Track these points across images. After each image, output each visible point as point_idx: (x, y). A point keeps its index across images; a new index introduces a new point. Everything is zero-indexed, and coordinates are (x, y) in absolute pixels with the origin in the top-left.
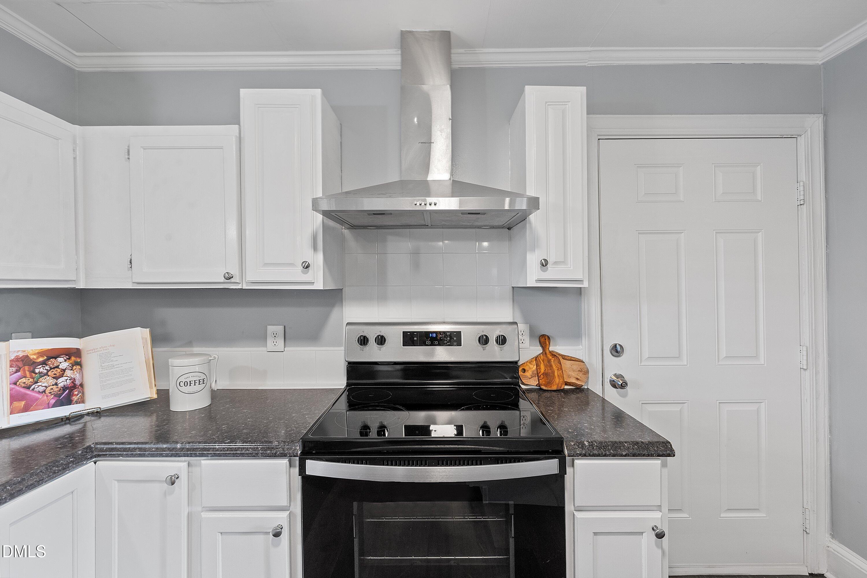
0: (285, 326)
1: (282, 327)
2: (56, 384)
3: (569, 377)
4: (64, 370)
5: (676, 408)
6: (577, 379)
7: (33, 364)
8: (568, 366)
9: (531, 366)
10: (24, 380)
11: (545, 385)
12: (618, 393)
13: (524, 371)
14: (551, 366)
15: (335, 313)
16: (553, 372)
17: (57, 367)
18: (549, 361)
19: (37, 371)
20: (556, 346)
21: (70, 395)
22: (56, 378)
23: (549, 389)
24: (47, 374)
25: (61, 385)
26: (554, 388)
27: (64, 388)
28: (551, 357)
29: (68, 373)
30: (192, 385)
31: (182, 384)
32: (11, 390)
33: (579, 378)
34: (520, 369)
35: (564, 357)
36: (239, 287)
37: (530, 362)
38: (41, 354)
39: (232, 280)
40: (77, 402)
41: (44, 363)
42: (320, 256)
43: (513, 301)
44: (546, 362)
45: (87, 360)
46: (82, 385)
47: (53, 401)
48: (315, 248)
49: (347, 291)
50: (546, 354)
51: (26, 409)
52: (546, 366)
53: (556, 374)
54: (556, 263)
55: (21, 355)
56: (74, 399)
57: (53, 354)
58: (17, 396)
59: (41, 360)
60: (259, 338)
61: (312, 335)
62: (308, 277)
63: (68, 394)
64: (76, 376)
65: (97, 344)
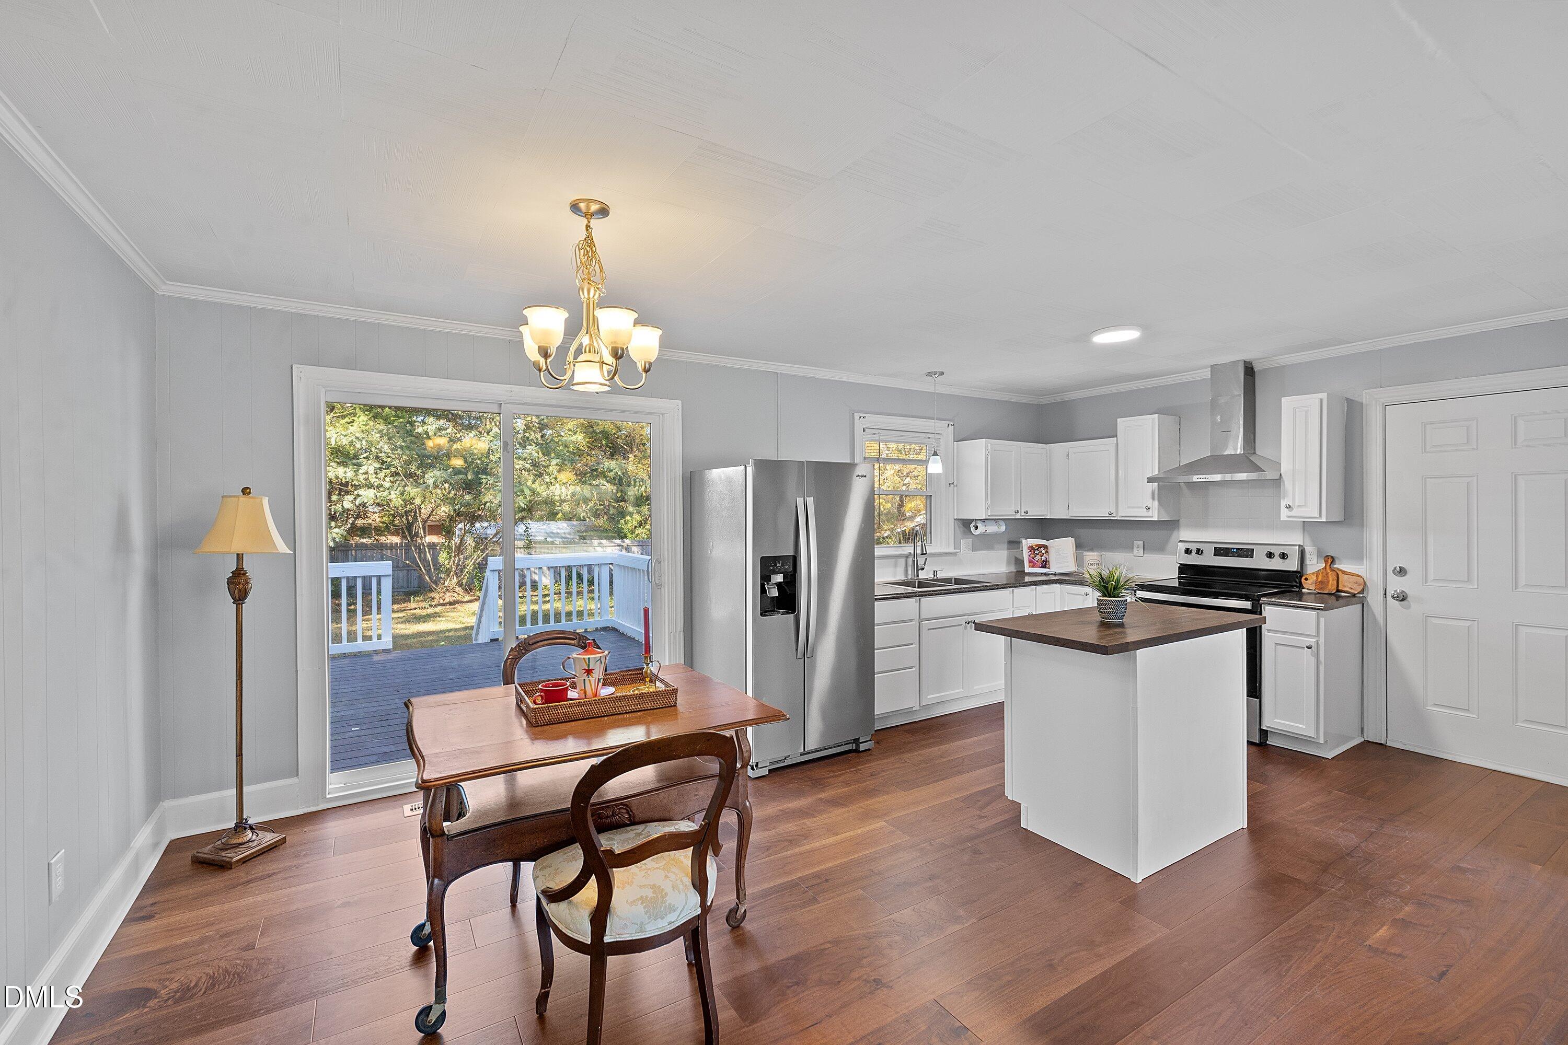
1: (1143, 542)
2: (1041, 559)
3: (1344, 586)
4: (1043, 554)
5: (1468, 624)
6: (1351, 588)
7: (1035, 550)
8: (1345, 579)
9: (1313, 577)
10: (1031, 555)
11: (1319, 590)
12: (1400, 604)
13: (1306, 579)
14: (1328, 577)
15: (1175, 533)
16: (1328, 582)
17: (1040, 552)
18: (1327, 574)
19: (1034, 552)
20: (1340, 564)
22: (1041, 556)
23: (1321, 592)
24: (1037, 554)
25: (1043, 559)
26: (1326, 592)
27: (1043, 561)
28: (1329, 571)
29: (1044, 555)
30: (1094, 565)
31: (1090, 564)
32: (1028, 558)
33: (1353, 587)
34: (1303, 578)
35: (1344, 572)
36: (1116, 519)
37: (1313, 574)
38: (1035, 545)
39: (1113, 515)
40: (1047, 568)
41: (1037, 549)
42: (1156, 503)
43: (1304, 530)
44: (1324, 574)
45: (1051, 550)
46: (1049, 562)
47: (1039, 566)
48: (1153, 499)
49: (1182, 521)
50: (1326, 568)
51: (1033, 567)
52: (1323, 577)
53: (1330, 583)
54: (1299, 506)
55: (1031, 545)
56: (1047, 566)
57: (1040, 546)
58: (1030, 562)
59: (1036, 548)
60: (1131, 548)
61: (1160, 548)
62: (1149, 514)
63: (1045, 564)
64: (1047, 557)
65: (1054, 544)
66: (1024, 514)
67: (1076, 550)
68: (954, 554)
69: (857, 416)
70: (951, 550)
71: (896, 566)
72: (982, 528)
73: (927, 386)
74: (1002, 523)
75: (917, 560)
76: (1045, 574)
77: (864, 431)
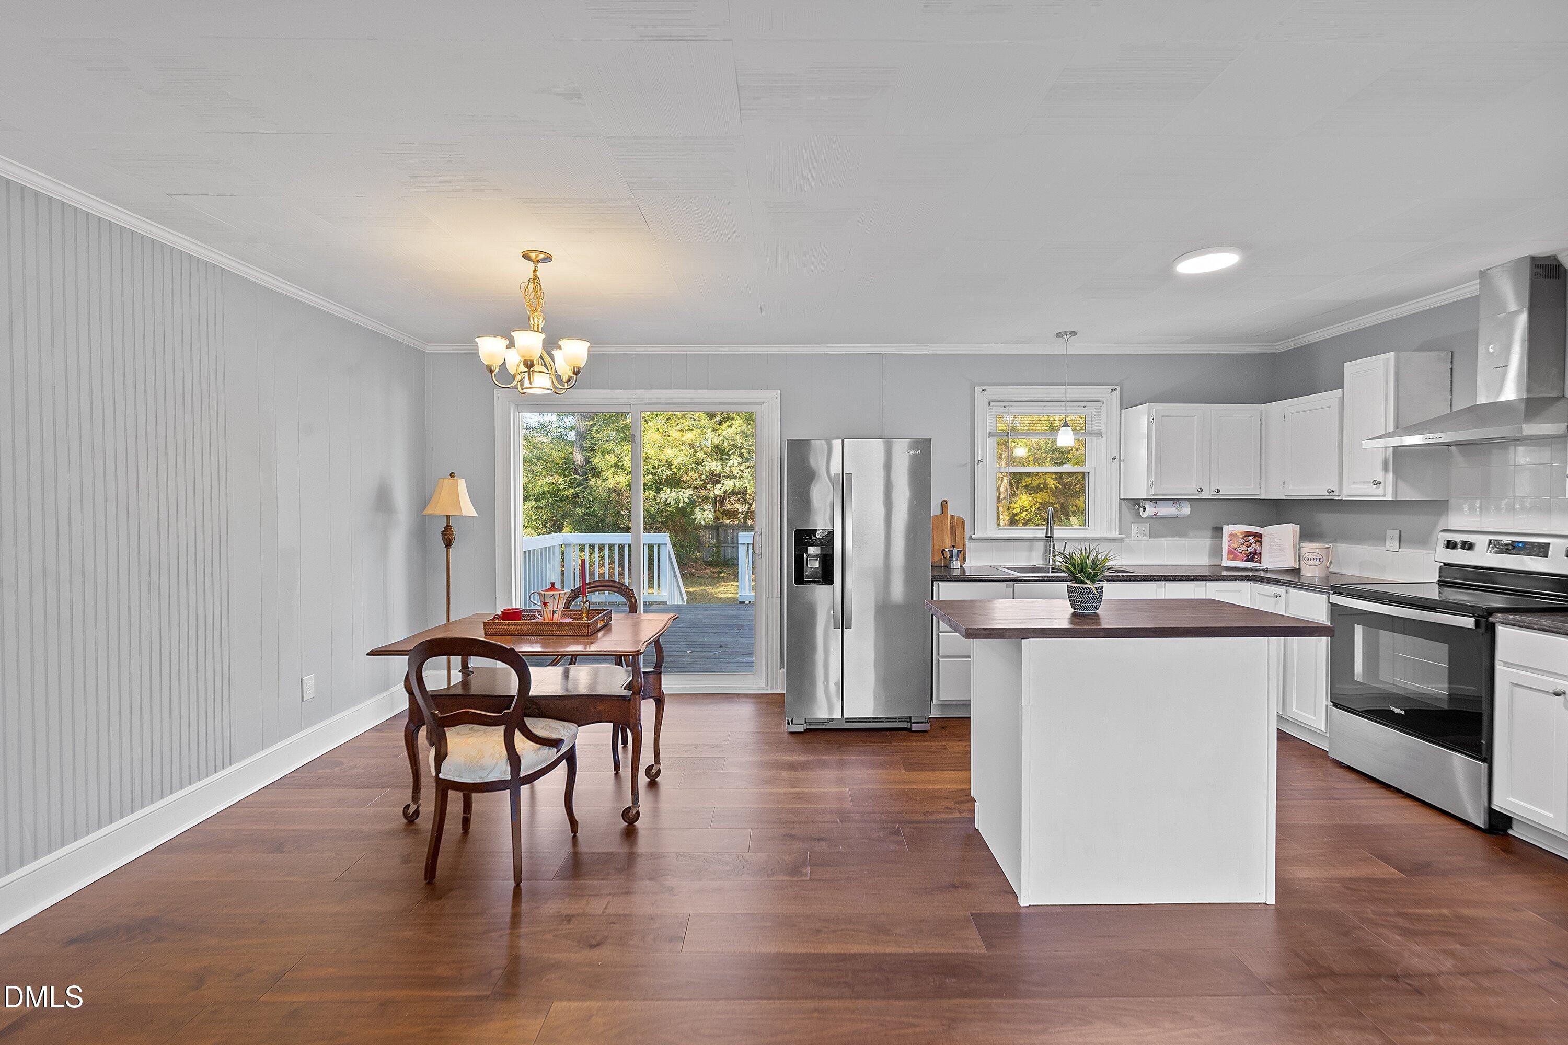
0: (1400, 532)
1: (1398, 532)
2: (1247, 550)
4: (1251, 544)
7: (1238, 538)
10: (1233, 545)
15: (1442, 521)
17: (1249, 541)
19: (1239, 542)
21: (1253, 557)
22: (1248, 547)
24: (1243, 544)
25: (1249, 551)
27: (1251, 553)
29: (1253, 545)
30: (1312, 560)
31: (1306, 559)
32: (1228, 548)
36: (1340, 498)
38: (1242, 533)
39: (1334, 494)
40: (1256, 562)
41: (1243, 538)
42: (1390, 476)
45: (1264, 540)
46: (1260, 554)
47: (1245, 558)
48: (1386, 470)
49: (1453, 502)
51: (1233, 559)
55: (1233, 532)
56: (1255, 560)
57: (1248, 534)
58: (1230, 552)
59: (1242, 536)
60: (1380, 539)
61: (1423, 541)
62: (1380, 491)
63: (1253, 556)
64: (1258, 548)
65: (1269, 532)
66: (1215, 493)
67: (1299, 540)
68: (1121, 540)
69: (978, 389)
70: (1114, 534)
71: (1030, 549)
72: (1150, 510)
73: (1058, 348)
74: (1188, 504)
75: (1054, 545)
76: (1251, 570)
77: (989, 404)
